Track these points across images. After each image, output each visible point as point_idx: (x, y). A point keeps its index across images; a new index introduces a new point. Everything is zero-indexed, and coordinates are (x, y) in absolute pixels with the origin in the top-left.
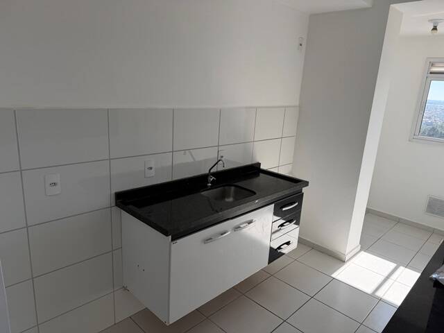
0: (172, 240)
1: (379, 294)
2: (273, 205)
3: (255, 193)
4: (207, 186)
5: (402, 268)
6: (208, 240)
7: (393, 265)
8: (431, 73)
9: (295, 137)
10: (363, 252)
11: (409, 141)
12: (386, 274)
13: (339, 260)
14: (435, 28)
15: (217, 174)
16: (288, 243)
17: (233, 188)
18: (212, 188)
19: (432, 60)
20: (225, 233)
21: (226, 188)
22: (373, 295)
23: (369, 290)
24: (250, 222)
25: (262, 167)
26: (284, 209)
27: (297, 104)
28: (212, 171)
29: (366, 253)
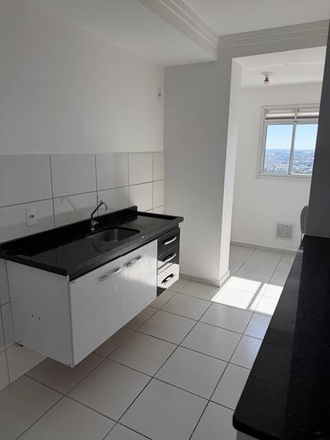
0: (70, 280)
1: (253, 308)
2: (156, 241)
3: (139, 232)
4: (91, 231)
5: (266, 285)
6: (103, 277)
7: (259, 284)
8: (267, 119)
9: (163, 182)
10: (232, 277)
11: (257, 178)
12: (255, 292)
13: (215, 286)
14: (267, 80)
15: (99, 219)
16: (171, 276)
17: (116, 230)
18: (96, 232)
19: (267, 108)
20: (118, 269)
21: (110, 231)
22: (248, 310)
23: (244, 307)
24: (138, 258)
25: (139, 210)
26: (166, 244)
27: (162, 150)
28: (93, 216)
29: (235, 278)
